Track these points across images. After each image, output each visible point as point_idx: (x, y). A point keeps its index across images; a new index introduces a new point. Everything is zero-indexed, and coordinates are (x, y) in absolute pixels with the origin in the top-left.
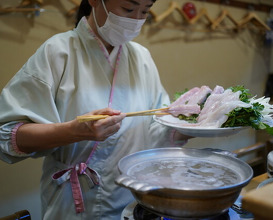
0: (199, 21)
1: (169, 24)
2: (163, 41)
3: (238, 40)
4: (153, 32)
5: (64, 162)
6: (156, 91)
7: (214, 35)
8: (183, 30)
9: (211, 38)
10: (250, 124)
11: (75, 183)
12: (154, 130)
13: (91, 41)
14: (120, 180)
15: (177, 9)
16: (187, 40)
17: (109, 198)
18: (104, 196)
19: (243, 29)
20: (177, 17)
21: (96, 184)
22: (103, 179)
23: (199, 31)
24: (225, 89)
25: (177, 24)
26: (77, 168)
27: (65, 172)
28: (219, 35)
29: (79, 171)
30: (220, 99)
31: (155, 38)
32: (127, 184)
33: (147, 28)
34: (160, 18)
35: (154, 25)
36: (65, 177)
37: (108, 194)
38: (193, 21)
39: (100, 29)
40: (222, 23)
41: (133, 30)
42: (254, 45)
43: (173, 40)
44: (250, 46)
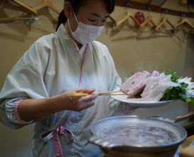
0: (147, 25)
1: (125, 27)
2: (121, 39)
3: (174, 37)
4: (114, 32)
5: (49, 126)
6: (113, 75)
7: (157, 34)
8: (135, 31)
9: (155, 37)
10: (180, 98)
11: (57, 141)
12: (111, 103)
13: (67, 40)
14: (92, 139)
15: (131, 17)
16: (138, 38)
17: (81, 151)
18: (77, 149)
19: (178, 30)
20: (131, 22)
21: (72, 141)
22: (76, 138)
23: (146, 32)
24: (160, 73)
25: (131, 28)
26: (58, 130)
27: (49, 132)
28: (161, 34)
29: (59, 132)
30: (157, 81)
31: (116, 37)
32: (97, 142)
33: (110, 30)
34: (119, 23)
35: (115, 28)
36: (50, 136)
37: (80, 148)
38: (142, 25)
39: (73, 34)
40: (163, 26)
41: (96, 34)
42: (186, 41)
43: (128, 38)
44: (183, 42)
